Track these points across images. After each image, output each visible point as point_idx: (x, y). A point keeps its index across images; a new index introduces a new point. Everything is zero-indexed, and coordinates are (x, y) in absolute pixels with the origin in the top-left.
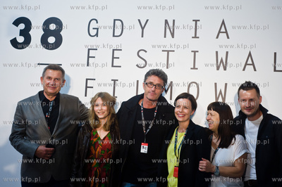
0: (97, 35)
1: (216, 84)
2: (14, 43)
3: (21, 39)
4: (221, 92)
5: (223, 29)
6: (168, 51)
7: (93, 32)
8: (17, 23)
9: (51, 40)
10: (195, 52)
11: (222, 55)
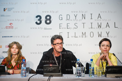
0: (62, 19)
1: (98, 32)
2: (37, 23)
3: (39, 22)
4: (100, 35)
5: (99, 16)
6: (84, 23)
7: (61, 19)
8: (37, 17)
9: (48, 22)
10: (92, 23)
11: (99, 24)
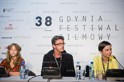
1: (99, 35)
2: (37, 24)
3: (39, 23)
4: (101, 37)
5: (100, 19)
6: (84, 25)
7: (61, 20)
8: (37, 18)
9: (48, 23)
10: (92, 25)
11: (100, 26)
